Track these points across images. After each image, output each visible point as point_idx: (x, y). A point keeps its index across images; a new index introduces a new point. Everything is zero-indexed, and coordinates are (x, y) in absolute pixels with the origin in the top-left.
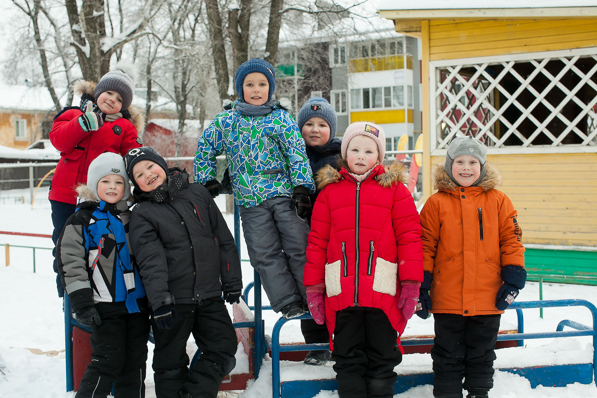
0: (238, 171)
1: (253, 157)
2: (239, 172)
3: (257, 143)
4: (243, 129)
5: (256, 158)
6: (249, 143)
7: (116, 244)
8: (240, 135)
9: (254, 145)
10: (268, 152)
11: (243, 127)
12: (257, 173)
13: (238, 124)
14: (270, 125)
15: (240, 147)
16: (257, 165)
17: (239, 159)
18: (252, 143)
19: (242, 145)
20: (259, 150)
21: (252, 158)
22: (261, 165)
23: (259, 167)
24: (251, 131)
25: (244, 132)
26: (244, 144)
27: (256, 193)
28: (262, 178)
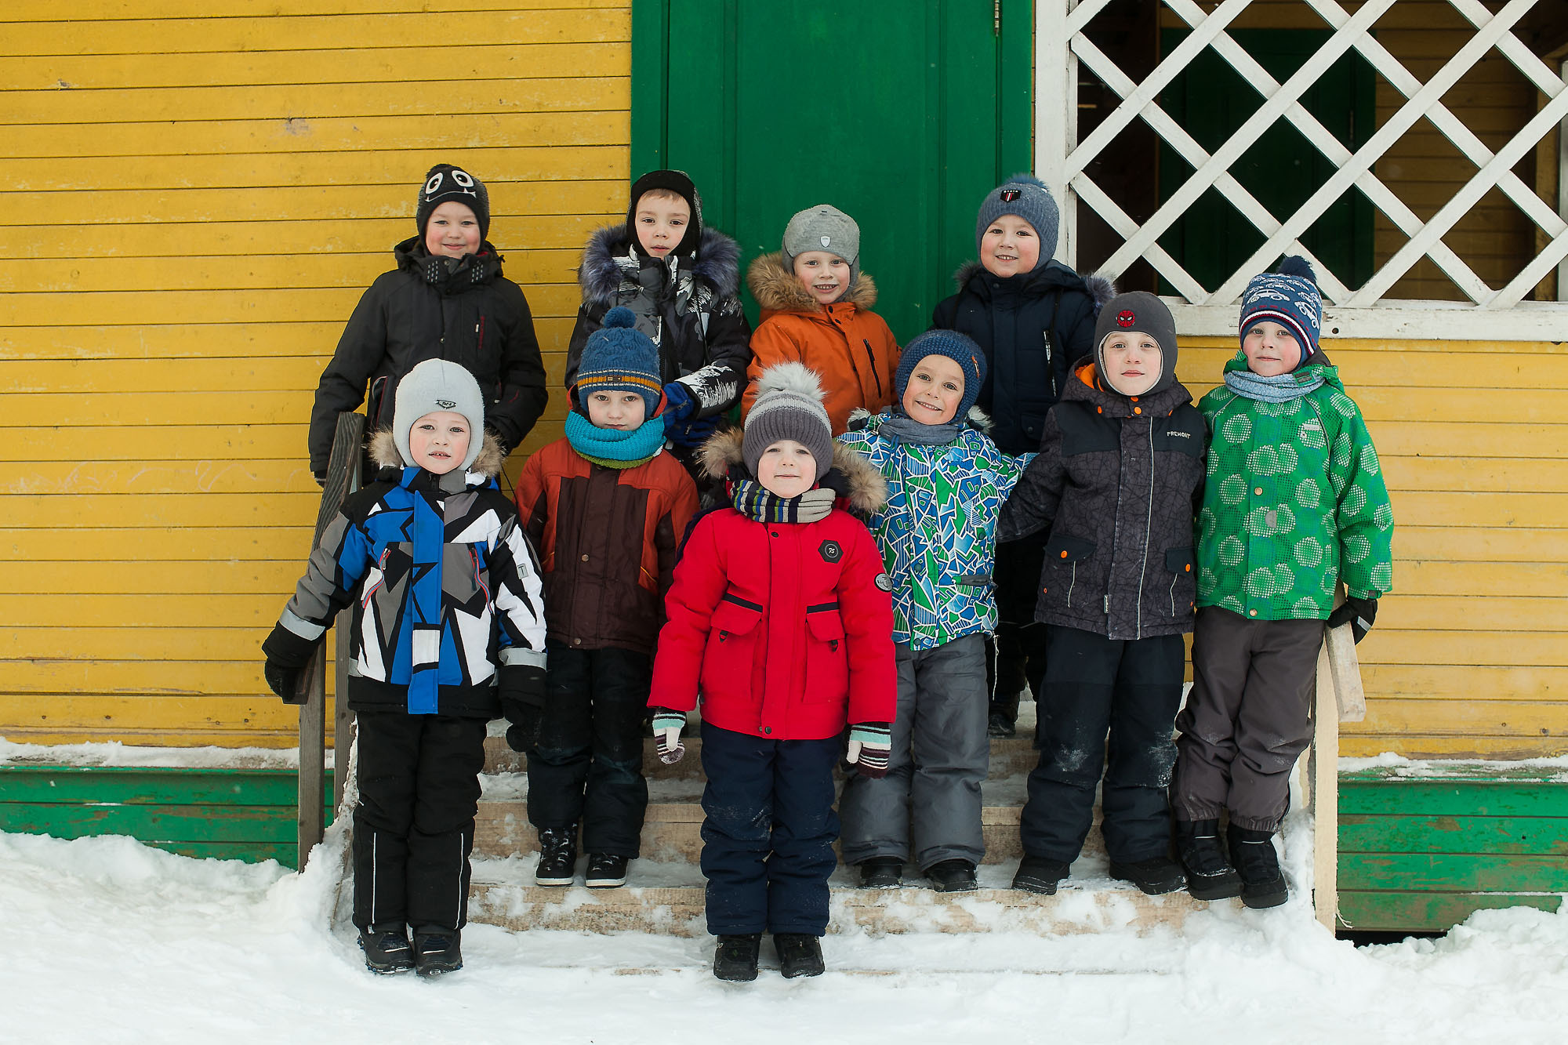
0: (907, 571)
1: (943, 543)
2: (909, 572)
3: (952, 514)
4: (916, 481)
5: (949, 545)
6: (933, 511)
7: (412, 566)
8: (912, 495)
9: (945, 518)
10: (974, 534)
11: (914, 476)
12: (947, 580)
13: (899, 470)
14: (971, 474)
15: (915, 521)
16: (950, 560)
17: (912, 546)
18: (940, 514)
19: (919, 516)
20: (955, 529)
21: (942, 545)
22: (957, 560)
23: (953, 566)
24: (934, 485)
25: (918, 488)
26: (924, 515)
27: (942, 623)
28: (958, 593)
